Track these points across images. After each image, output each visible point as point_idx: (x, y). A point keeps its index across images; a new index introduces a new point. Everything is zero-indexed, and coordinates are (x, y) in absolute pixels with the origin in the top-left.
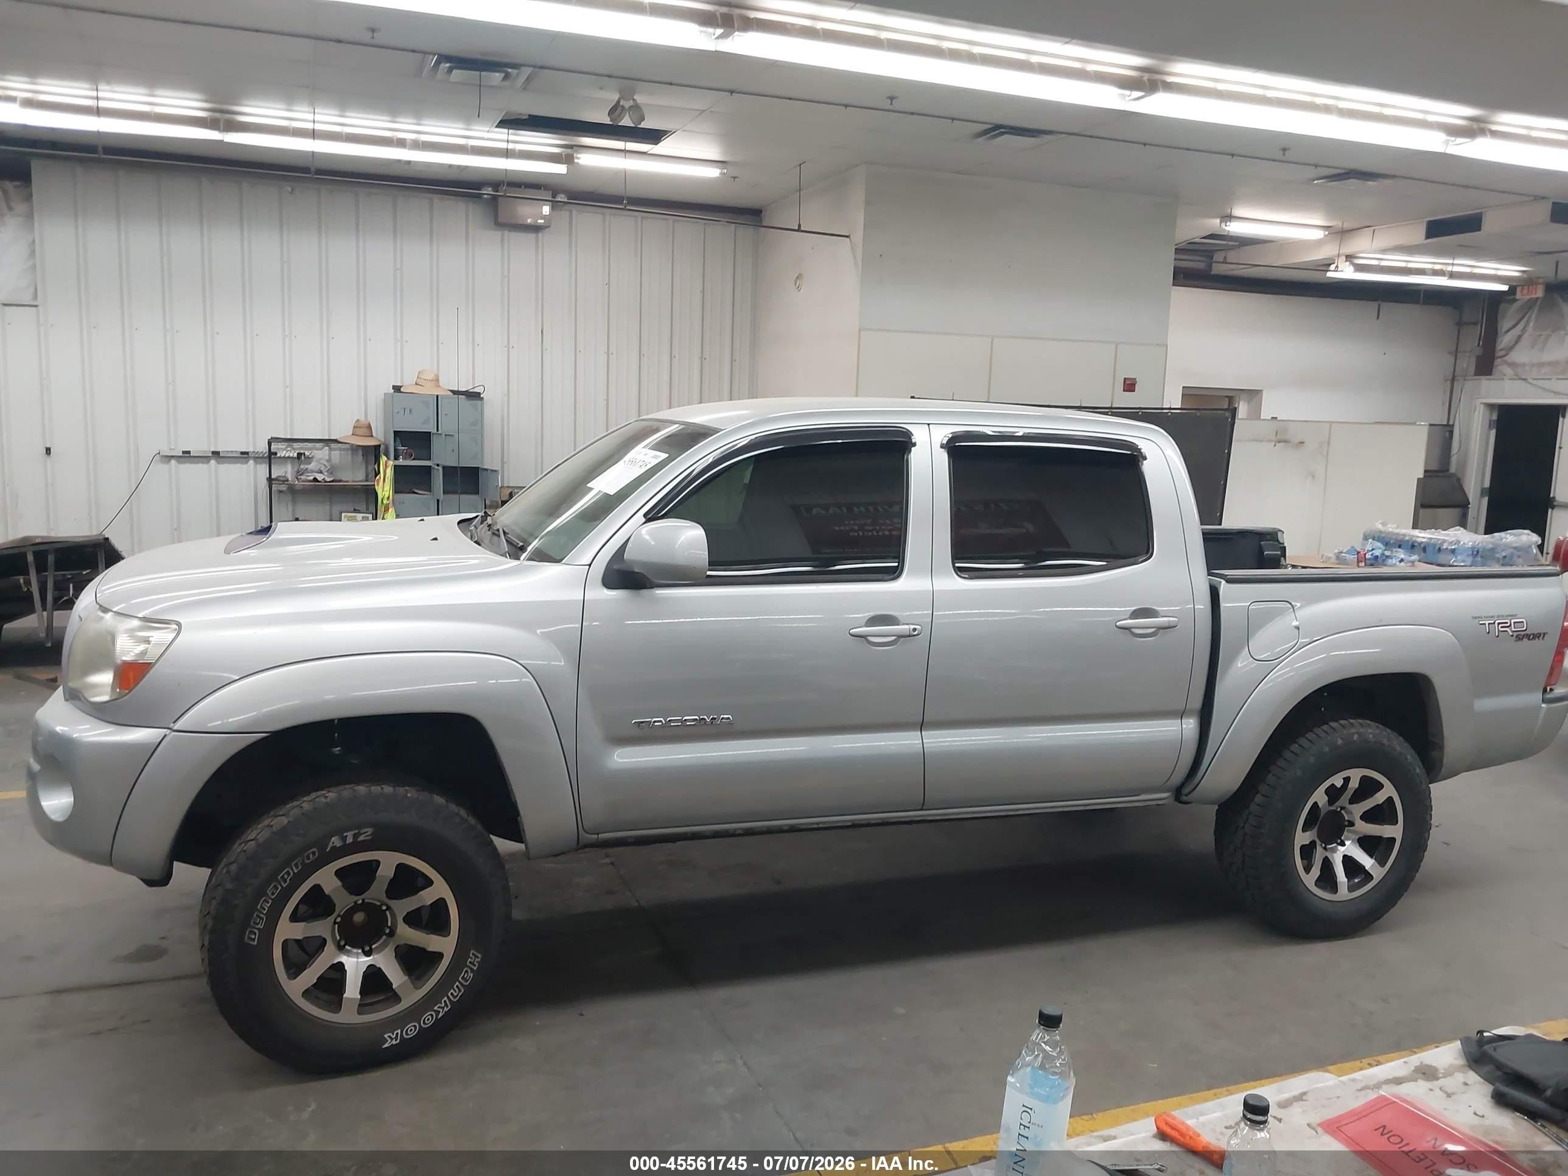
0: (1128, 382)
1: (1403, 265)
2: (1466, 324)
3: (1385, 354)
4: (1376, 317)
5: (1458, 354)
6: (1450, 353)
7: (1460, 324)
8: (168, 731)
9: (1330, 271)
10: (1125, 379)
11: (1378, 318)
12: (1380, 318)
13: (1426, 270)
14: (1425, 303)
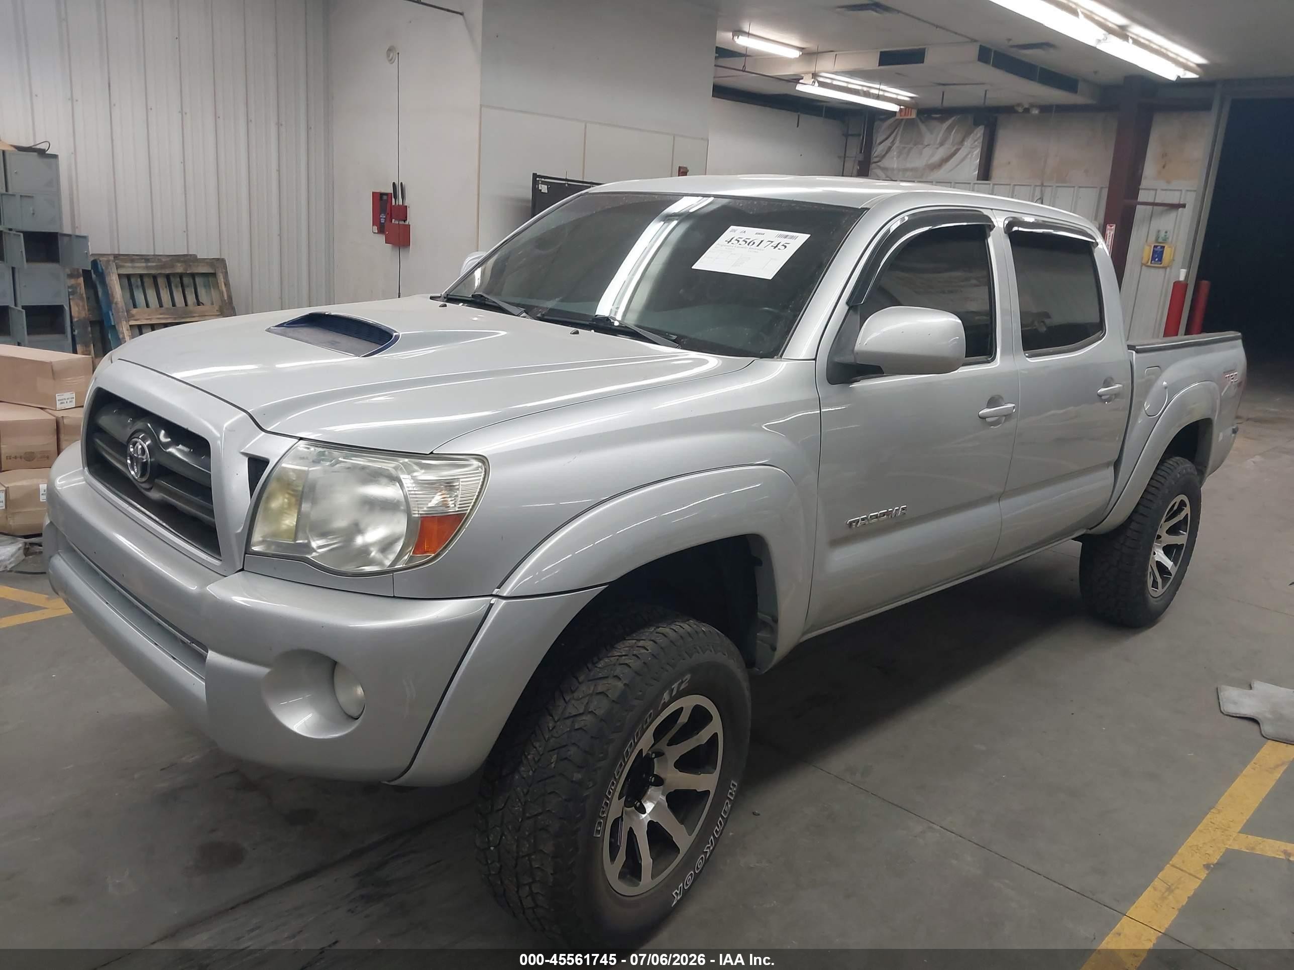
0: (682, 170)
1: (844, 85)
2: (852, 135)
3: (801, 155)
4: (796, 126)
5: (846, 159)
6: (839, 157)
7: (846, 135)
8: (494, 600)
9: (800, 83)
10: (679, 167)
11: (798, 126)
12: (799, 126)
13: (860, 91)
14: (826, 117)
